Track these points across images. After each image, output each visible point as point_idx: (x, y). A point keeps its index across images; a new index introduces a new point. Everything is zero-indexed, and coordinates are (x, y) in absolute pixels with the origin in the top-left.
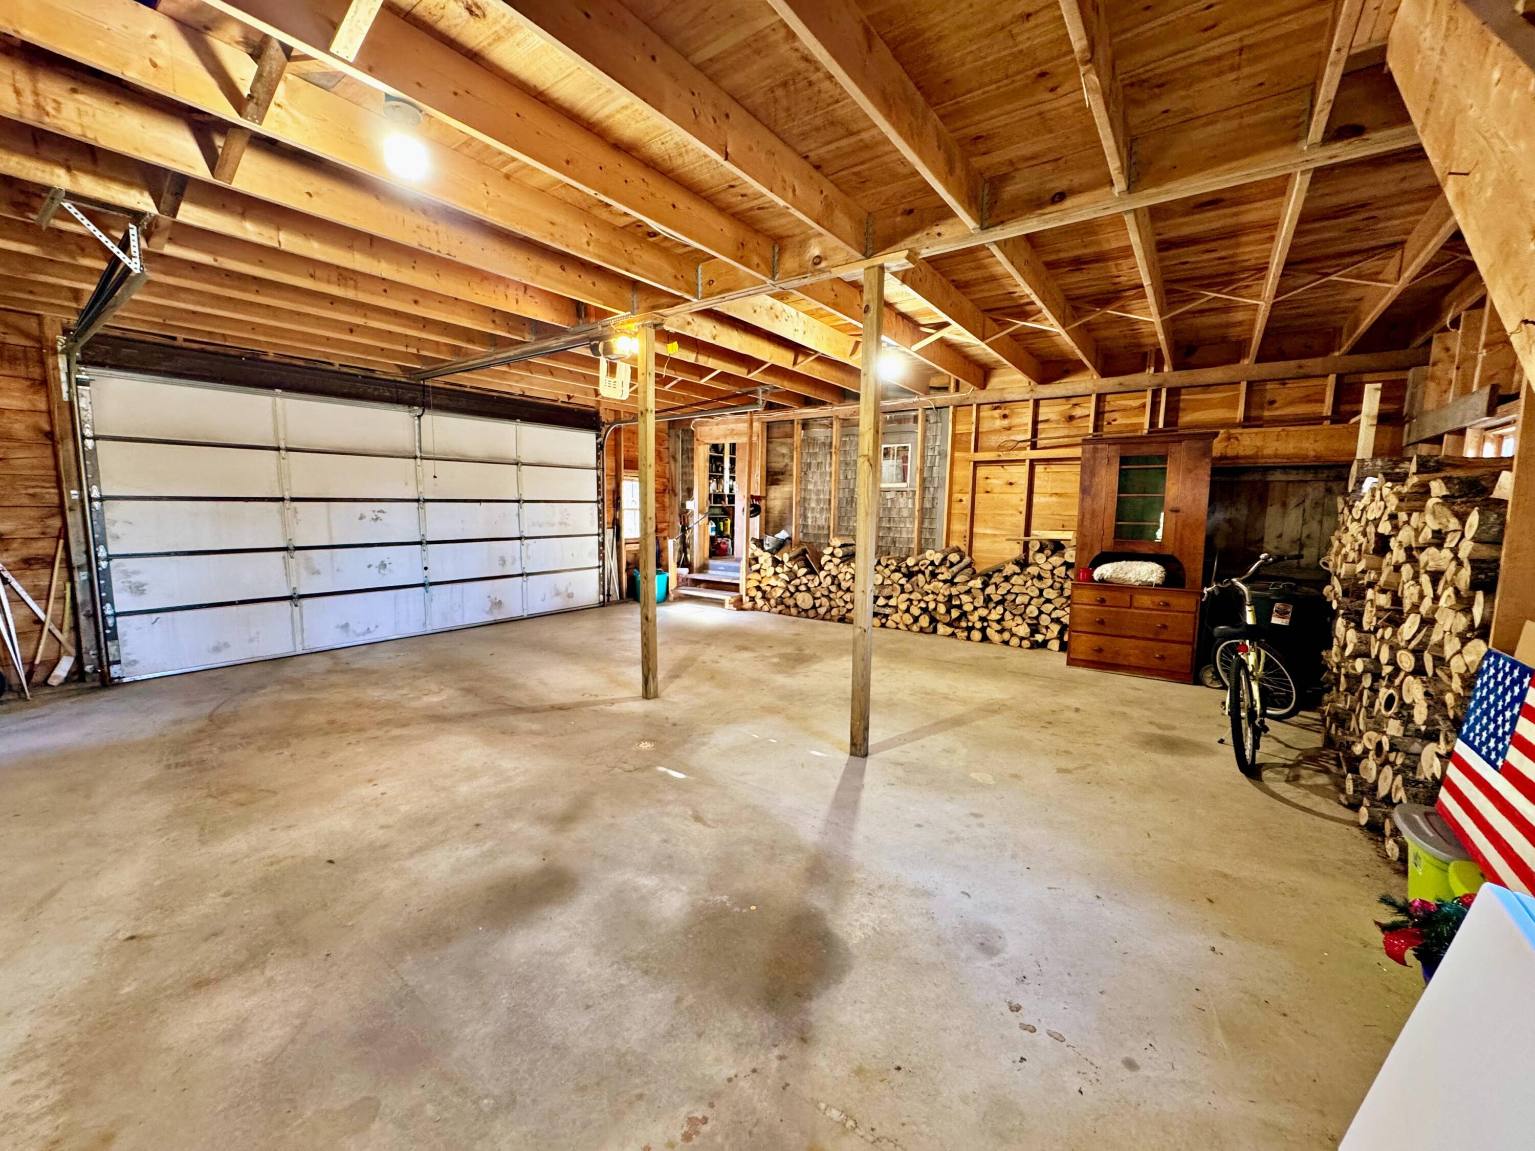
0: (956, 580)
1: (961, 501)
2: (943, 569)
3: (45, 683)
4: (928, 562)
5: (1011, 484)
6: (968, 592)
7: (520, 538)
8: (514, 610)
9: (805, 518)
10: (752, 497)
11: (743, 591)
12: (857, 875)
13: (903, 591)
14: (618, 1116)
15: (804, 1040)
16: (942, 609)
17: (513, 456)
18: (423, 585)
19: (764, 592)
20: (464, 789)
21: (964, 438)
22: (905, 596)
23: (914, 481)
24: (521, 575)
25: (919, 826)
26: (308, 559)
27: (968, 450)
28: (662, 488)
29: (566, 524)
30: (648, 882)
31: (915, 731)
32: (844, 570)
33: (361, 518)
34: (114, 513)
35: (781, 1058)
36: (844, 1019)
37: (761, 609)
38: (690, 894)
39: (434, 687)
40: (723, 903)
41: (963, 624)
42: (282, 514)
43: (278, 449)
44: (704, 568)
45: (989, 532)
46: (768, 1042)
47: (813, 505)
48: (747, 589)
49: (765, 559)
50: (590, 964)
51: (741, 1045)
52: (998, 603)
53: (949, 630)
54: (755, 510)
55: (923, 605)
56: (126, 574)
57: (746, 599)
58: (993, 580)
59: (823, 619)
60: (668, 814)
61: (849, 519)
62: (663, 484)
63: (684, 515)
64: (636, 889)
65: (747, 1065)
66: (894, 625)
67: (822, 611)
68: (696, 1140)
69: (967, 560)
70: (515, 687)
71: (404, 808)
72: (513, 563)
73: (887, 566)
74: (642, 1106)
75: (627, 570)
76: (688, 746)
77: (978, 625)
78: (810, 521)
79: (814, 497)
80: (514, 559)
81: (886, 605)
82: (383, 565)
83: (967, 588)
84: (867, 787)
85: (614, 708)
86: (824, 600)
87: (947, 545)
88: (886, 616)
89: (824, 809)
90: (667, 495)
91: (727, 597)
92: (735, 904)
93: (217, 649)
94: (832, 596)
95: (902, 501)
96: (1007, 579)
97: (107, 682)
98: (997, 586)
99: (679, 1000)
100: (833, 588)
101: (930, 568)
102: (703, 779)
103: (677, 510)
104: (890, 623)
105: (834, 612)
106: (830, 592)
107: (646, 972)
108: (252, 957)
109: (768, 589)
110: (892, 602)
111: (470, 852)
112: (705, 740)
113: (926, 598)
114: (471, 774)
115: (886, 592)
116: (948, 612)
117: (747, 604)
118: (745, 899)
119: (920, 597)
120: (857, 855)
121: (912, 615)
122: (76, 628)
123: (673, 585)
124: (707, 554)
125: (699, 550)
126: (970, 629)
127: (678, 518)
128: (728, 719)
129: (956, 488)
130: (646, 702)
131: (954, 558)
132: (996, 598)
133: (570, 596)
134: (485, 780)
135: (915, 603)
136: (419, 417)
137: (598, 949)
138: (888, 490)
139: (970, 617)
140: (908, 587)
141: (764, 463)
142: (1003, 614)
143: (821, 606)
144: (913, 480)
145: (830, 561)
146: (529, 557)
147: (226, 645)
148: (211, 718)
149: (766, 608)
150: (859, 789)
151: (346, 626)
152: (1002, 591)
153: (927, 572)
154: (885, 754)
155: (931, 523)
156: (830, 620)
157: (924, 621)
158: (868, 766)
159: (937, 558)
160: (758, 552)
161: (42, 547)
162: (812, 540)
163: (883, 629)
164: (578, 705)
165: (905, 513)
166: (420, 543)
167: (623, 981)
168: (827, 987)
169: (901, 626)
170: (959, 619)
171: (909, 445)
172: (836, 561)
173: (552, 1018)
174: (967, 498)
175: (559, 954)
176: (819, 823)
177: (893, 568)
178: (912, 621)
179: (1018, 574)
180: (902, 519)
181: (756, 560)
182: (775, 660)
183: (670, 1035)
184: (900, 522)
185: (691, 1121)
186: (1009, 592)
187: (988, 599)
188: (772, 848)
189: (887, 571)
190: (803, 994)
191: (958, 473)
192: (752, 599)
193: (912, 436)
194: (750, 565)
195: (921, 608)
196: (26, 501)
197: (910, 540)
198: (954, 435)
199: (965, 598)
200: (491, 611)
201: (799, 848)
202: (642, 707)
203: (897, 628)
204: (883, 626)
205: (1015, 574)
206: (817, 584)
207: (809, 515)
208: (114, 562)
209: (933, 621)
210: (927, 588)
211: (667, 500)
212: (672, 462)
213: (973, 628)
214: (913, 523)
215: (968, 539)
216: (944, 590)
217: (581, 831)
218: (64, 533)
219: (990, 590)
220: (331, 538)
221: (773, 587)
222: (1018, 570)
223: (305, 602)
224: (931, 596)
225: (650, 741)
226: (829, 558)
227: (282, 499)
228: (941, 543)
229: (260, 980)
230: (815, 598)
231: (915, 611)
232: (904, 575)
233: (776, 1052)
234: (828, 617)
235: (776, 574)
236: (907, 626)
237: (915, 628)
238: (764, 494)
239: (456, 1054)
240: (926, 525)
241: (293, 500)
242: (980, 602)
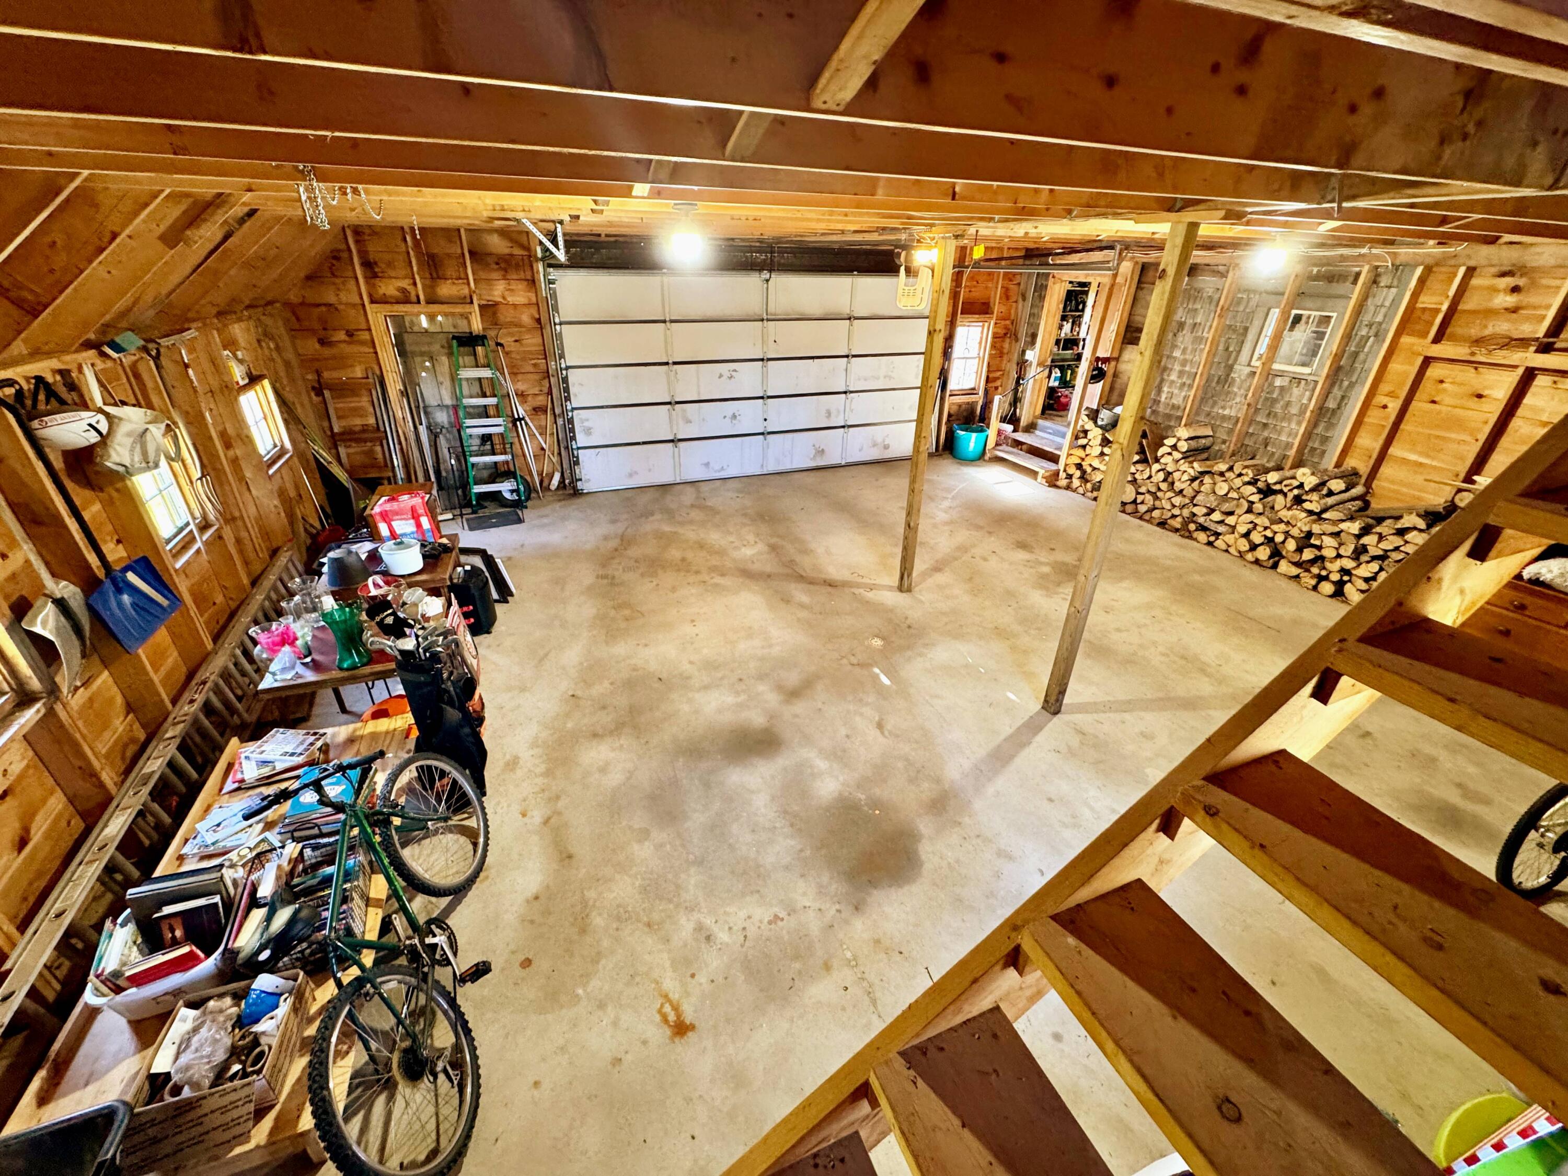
0: (1324, 516)
1: (1385, 407)
2: (1315, 496)
3: (549, 489)
4: (1296, 483)
5: (1480, 396)
6: (1337, 535)
7: (845, 393)
8: (834, 458)
9: (1159, 390)
10: (1098, 359)
11: (1061, 466)
12: (966, 820)
13: (1249, 511)
14: (743, 895)
15: (857, 909)
16: (1291, 545)
17: (846, 311)
18: (762, 434)
19: (1084, 472)
20: (742, 646)
21: (1426, 316)
22: (1250, 517)
23: (1321, 367)
24: (843, 427)
25: (1050, 800)
26: (684, 411)
27: (1424, 335)
28: (1001, 331)
29: (890, 377)
30: (822, 764)
31: (1129, 702)
32: (1183, 468)
33: (721, 376)
34: (574, 377)
35: (839, 911)
36: (888, 909)
37: (1075, 491)
38: (843, 784)
39: (751, 538)
40: (860, 800)
41: (1315, 570)
42: (668, 376)
43: (664, 322)
44: (1031, 428)
45: (1413, 457)
46: (835, 899)
47: (1173, 377)
48: (1066, 465)
49: (1095, 434)
50: (765, 806)
51: (821, 891)
52: (1374, 558)
53: (1294, 571)
54: (1097, 375)
55: (1269, 533)
56: (582, 421)
57: (1062, 475)
58: (1378, 529)
59: (1141, 518)
60: (861, 714)
61: (1215, 403)
62: (1006, 328)
63: (1022, 365)
64: (811, 767)
65: (817, 905)
66: (1224, 547)
67: (1142, 508)
68: (773, 926)
69: (1358, 490)
70: (806, 551)
71: (705, 651)
72: (837, 416)
73: (1240, 475)
74: (756, 896)
75: (948, 421)
76: (909, 653)
77: (1335, 577)
78: (1163, 397)
79: (1177, 367)
80: (838, 412)
81: (1222, 522)
82: (734, 417)
83: (1336, 529)
84: (1034, 745)
85: (870, 595)
86: (1148, 497)
87: (1338, 465)
88: (1217, 535)
89: (982, 752)
90: (1008, 340)
91: (1041, 467)
92: (866, 804)
93: (631, 475)
94: (1159, 494)
95: (1296, 391)
96: (1401, 532)
97: (577, 493)
98: (1381, 537)
99: (801, 851)
100: (1164, 486)
101: (1296, 492)
102: (902, 689)
103: (1015, 357)
104: (1219, 543)
105: (1156, 514)
106: (1159, 489)
107: (792, 825)
108: (617, 729)
109: (1089, 470)
110: (1231, 520)
111: (730, 699)
112: (925, 651)
113: (1275, 527)
114: (750, 633)
115: (1226, 507)
116: (1299, 550)
117: (1063, 482)
118: (875, 803)
119: (1267, 524)
120: (978, 805)
121: (1250, 541)
122: (560, 454)
123: (991, 444)
124: (1039, 411)
125: (1028, 410)
126: (1321, 579)
127: (1015, 366)
128: (957, 633)
129: (1384, 388)
130: (899, 594)
131: (1337, 485)
132: (1373, 551)
133: (886, 447)
134: (757, 642)
135: (1259, 529)
136: (767, 281)
137: (773, 798)
138: (1281, 374)
139: (1328, 565)
140: (1258, 507)
141: (1126, 315)
142: (1377, 573)
143: (1142, 503)
144: (1321, 365)
145: (1170, 454)
146: (852, 411)
147: (636, 473)
148: (622, 538)
149: (1081, 490)
150: (1023, 745)
151: (707, 465)
152: (1384, 545)
153: (1290, 496)
154: (1078, 718)
155: (1327, 429)
156: (1148, 521)
157: (1263, 553)
158: (1050, 725)
159: (1310, 481)
160: (1089, 425)
161: (541, 400)
162: (1160, 420)
163: (1209, 548)
164: (845, 584)
165: (1294, 410)
166: (762, 398)
167: (777, 825)
168: (890, 886)
169: (1232, 550)
170: (1313, 562)
171: (1334, 315)
172: (1177, 455)
173: (735, 828)
174: (1394, 406)
175: (753, 792)
176: (967, 765)
177: (1246, 479)
178: (1247, 547)
179: (1421, 531)
180: (1287, 418)
181: (1085, 432)
182: (1046, 569)
183: (787, 868)
184: (1283, 419)
185: (776, 916)
186: (1397, 549)
187: (1360, 551)
188: (918, 772)
189: (1238, 482)
190: (873, 884)
191: (1395, 366)
192: (1070, 477)
193: (1340, 303)
194: (1077, 438)
195: (1266, 537)
196: (532, 370)
197: (1288, 446)
198: (1411, 308)
199: (1328, 541)
200: (814, 458)
201: (938, 781)
202: (892, 598)
203: (1227, 551)
204: (1210, 544)
205: (1415, 528)
206: (1146, 476)
207: (1165, 389)
208: (575, 412)
209: (1277, 554)
210: (1285, 514)
211: (1006, 345)
212: (1020, 300)
213: (1326, 578)
214: (1299, 423)
215: (1372, 462)
216: (1302, 523)
217: (800, 707)
218: (550, 392)
219: (1368, 540)
220: (699, 394)
221: (1094, 469)
222: (1422, 524)
223: (681, 444)
224: (1282, 527)
225: (883, 639)
226: (1169, 450)
227: (667, 364)
228: (1329, 462)
229: (617, 745)
230: (1138, 493)
231: (1257, 538)
232: (1260, 491)
233: (838, 907)
234: (1147, 517)
235: (1102, 454)
236: (1240, 552)
237: (1250, 557)
238: (1115, 355)
239: (686, 825)
240: (1320, 430)
241: (675, 363)
242: (1348, 550)
